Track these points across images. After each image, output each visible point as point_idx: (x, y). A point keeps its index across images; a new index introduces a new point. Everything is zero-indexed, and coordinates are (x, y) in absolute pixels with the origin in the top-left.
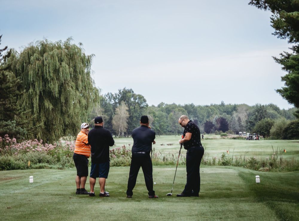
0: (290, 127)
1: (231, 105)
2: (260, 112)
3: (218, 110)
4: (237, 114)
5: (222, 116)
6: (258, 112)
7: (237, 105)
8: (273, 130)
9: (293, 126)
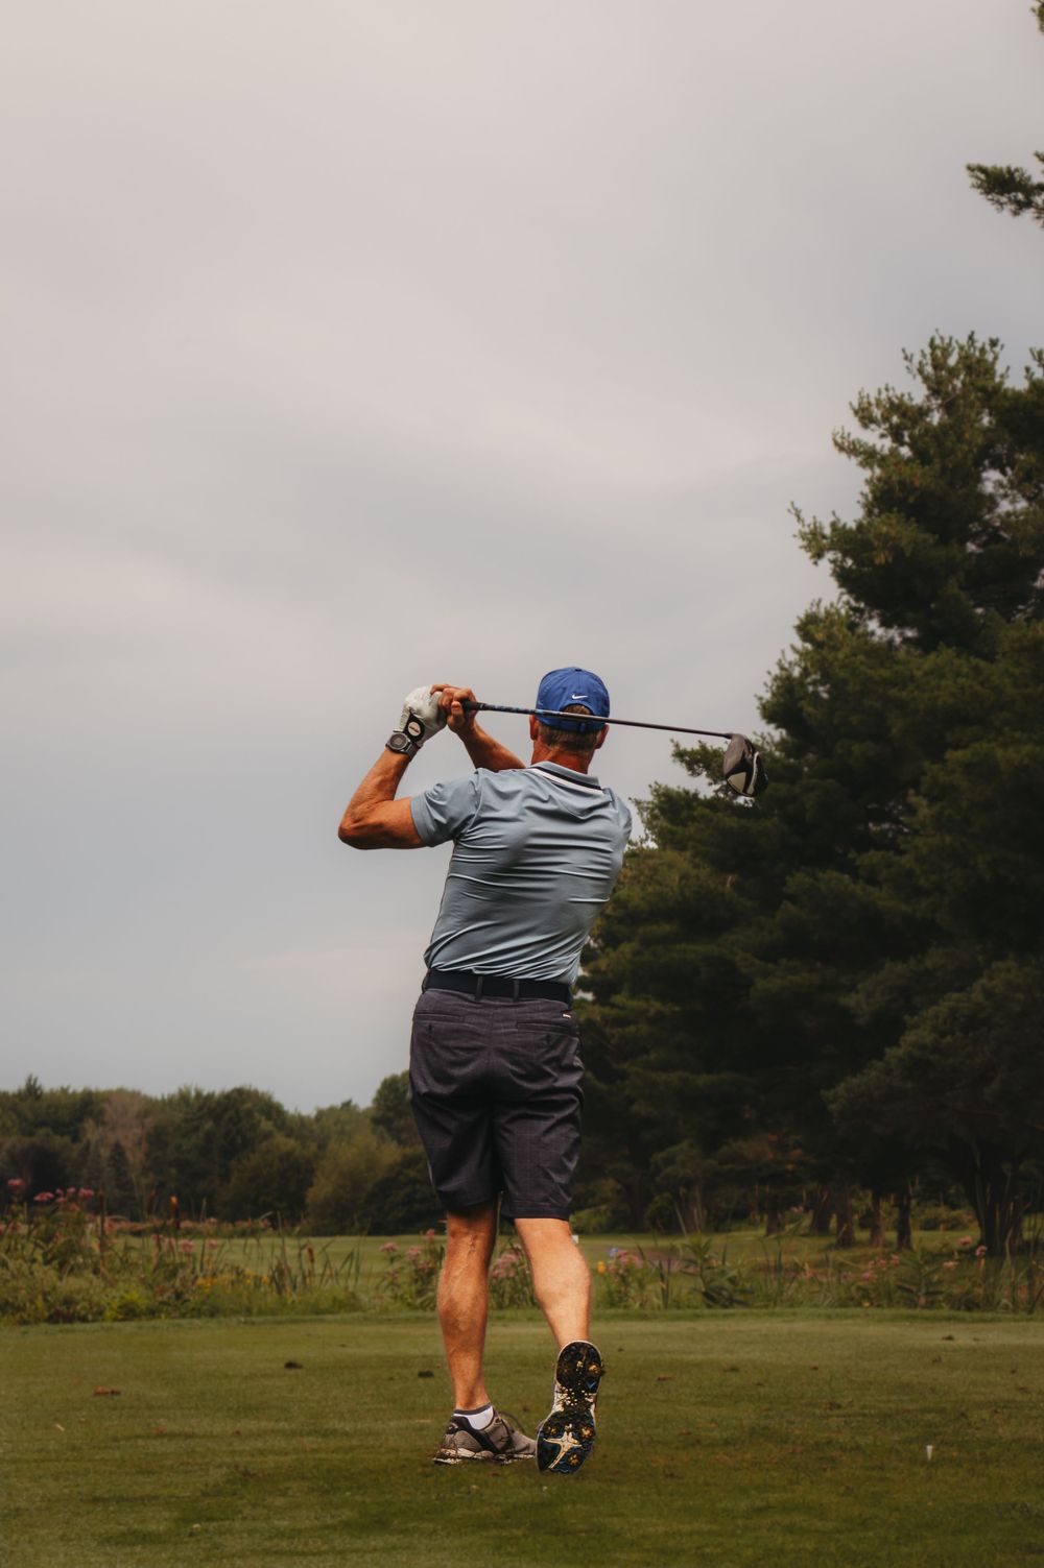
0: (401, 1178)
1: (71, 1091)
2: (226, 1117)
3: (14, 1117)
4: (101, 1129)
5: (36, 1139)
6: (217, 1119)
7: (98, 1094)
8: (321, 1189)
9: (412, 1173)
